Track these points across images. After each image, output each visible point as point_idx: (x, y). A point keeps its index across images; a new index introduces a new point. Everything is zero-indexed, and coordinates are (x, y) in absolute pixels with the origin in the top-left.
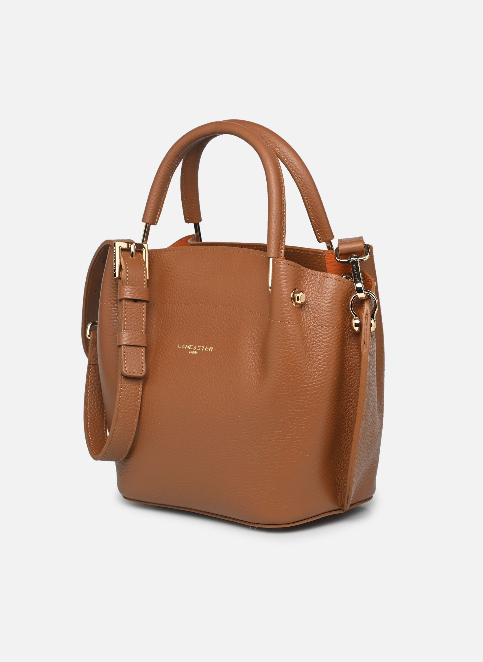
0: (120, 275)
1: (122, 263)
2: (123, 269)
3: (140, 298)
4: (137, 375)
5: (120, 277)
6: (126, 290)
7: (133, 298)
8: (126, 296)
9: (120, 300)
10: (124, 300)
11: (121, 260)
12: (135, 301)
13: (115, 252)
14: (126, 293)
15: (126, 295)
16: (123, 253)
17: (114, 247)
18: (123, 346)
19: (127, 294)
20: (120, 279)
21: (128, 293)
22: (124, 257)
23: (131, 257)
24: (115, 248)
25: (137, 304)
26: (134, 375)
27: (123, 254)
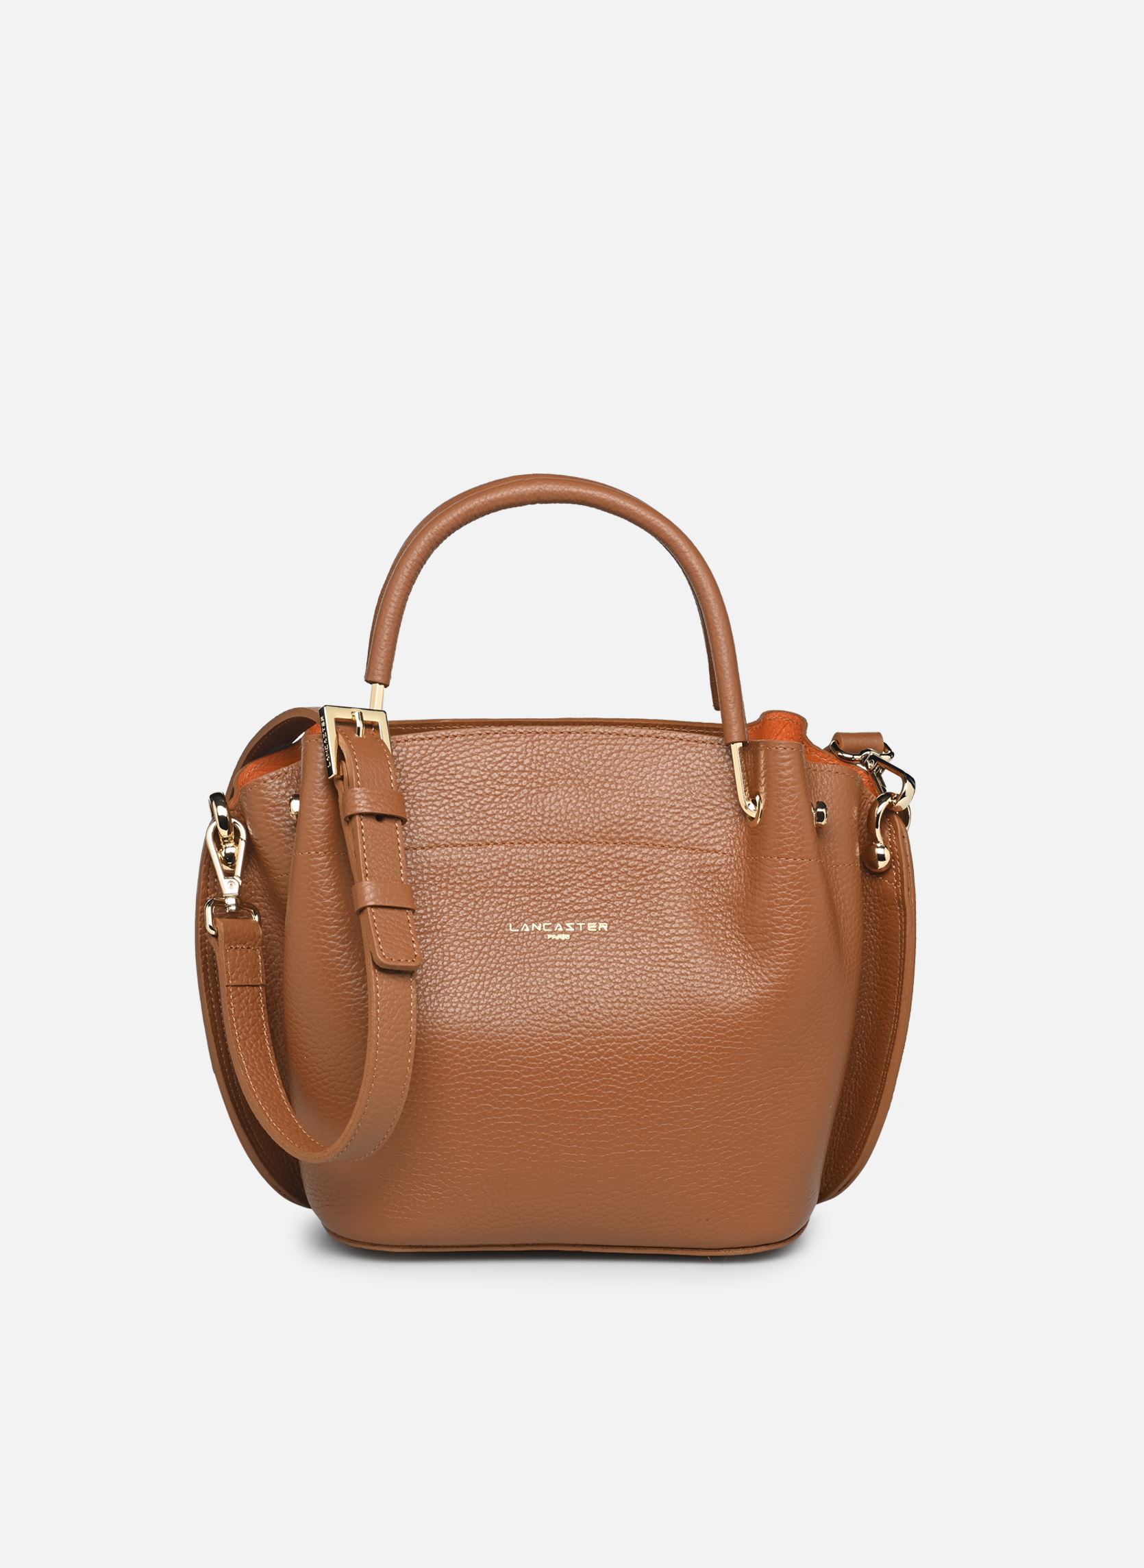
0: (341, 772)
1: (341, 746)
2: (346, 757)
3: (388, 812)
4: (405, 964)
5: (341, 774)
6: (358, 796)
7: (375, 812)
8: (361, 809)
9: (348, 819)
10: (357, 817)
11: (340, 740)
12: (379, 817)
13: (325, 727)
14: (360, 803)
15: (360, 807)
16: (341, 727)
17: (322, 718)
18: (368, 909)
19: (361, 805)
20: (342, 778)
21: (363, 802)
22: (344, 736)
23: (357, 735)
24: (324, 718)
25: (386, 824)
26: (400, 964)
27: (342, 731)
